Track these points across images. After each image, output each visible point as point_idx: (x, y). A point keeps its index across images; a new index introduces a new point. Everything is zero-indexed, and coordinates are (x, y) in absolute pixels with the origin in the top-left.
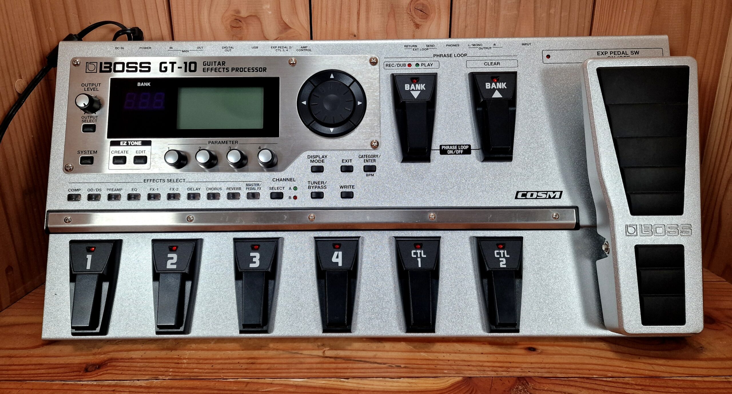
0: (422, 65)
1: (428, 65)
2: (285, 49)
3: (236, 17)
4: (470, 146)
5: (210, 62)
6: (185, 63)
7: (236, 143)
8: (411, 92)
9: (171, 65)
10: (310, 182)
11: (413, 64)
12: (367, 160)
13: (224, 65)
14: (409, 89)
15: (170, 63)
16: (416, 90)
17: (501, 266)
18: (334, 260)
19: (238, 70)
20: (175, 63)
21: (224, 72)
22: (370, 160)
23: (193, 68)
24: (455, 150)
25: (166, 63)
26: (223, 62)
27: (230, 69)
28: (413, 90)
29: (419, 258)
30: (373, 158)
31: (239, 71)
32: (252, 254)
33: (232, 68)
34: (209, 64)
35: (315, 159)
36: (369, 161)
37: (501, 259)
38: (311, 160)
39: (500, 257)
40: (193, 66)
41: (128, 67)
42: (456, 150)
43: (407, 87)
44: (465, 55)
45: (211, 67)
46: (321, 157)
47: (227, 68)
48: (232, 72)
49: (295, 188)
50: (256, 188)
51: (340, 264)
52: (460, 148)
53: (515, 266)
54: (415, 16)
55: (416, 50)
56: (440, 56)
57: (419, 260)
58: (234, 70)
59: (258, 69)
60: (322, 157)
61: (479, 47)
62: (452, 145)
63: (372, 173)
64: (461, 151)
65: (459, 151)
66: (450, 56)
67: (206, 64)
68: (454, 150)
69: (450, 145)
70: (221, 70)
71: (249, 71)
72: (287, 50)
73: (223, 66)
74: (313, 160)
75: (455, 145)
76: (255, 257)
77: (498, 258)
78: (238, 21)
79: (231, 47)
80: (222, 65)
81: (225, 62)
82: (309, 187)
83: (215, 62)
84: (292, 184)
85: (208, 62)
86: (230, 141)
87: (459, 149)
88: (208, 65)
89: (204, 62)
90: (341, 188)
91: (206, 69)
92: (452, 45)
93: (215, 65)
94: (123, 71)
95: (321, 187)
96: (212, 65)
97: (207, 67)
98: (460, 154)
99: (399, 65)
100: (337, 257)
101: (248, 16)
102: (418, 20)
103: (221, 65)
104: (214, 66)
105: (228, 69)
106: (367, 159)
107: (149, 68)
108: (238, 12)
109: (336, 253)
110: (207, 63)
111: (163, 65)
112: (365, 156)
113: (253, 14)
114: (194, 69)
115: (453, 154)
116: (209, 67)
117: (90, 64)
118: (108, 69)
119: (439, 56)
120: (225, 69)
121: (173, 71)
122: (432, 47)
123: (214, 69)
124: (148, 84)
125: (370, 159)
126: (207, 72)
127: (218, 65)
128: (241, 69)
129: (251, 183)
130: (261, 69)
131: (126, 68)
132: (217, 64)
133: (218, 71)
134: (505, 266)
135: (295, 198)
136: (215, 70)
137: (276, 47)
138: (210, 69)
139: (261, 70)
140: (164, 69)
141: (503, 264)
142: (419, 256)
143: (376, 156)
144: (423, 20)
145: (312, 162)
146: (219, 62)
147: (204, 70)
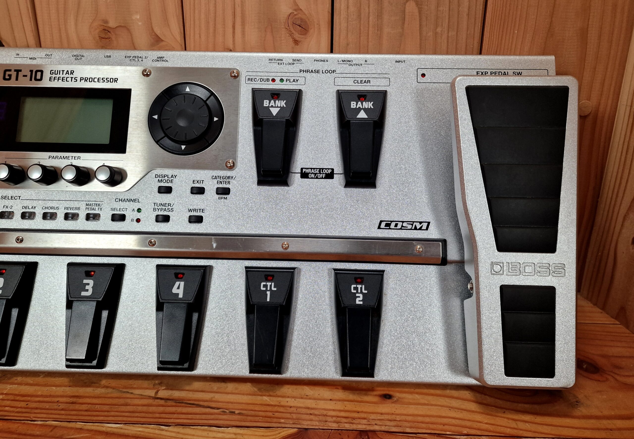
0: (287, 81)
1: (293, 81)
2: (140, 59)
3: (104, 27)
4: (333, 170)
5: (58, 71)
6: (31, 71)
7: (79, 159)
8: (270, 108)
9: (16, 72)
10: (156, 204)
11: (278, 80)
12: (220, 181)
14: (267, 105)
15: (15, 70)
16: (275, 107)
17: (358, 302)
18: (175, 290)
19: (86, 80)
20: (21, 71)
21: (72, 81)
22: (224, 181)
23: (39, 77)
24: (317, 173)
25: (10, 70)
26: (71, 71)
27: (79, 79)
28: (272, 106)
29: (268, 291)
30: (228, 180)
31: (88, 81)
32: (85, 281)
33: (81, 78)
34: (56, 73)
35: (163, 179)
36: (223, 182)
37: (357, 295)
38: (159, 180)
39: (357, 292)
40: (39, 74)
42: (318, 174)
43: (266, 103)
44: (334, 71)
45: (58, 76)
46: (170, 176)
48: (80, 81)
49: (139, 210)
50: (97, 208)
51: (181, 296)
52: (322, 171)
53: (373, 303)
54: (293, 32)
55: (281, 64)
56: (307, 71)
57: (268, 293)
58: (83, 80)
59: (109, 80)
60: (171, 177)
61: (349, 63)
62: (314, 169)
63: (225, 196)
64: (324, 175)
65: (321, 175)
66: (318, 72)
67: (53, 73)
68: (315, 174)
69: (311, 169)
70: (69, 79)
72: (142, 60)
73: (72, 76)
74: (161, 180)
75: (317, 169)
76: (88, 284)
77: (355, 293)
78: (107, 32)
79: (82, 56)
80: (71, 74)
81: (73, 71)
82: (154, 210)
83: (63, 71)
84: (136, 206)
85: (55, 71)
86: (72, 157)
87: (321, 172)
88: (55, 74)
89: (51, 71)
90: (189, 212)
91: (53, 78)
92: (320, 61)
93: (63, 74)
95: (167, 210)
96: (60, 74)
97: (54, 76)
98: (322, 178)
99: (262, 80)
100: (178, 288)
101: (117, 27)
102: (297, 36)
103: (69, 74)
104: (61, 76)
105: (76, 79)
106: (221, 180)
108: (106, 22)
109: (177, 283)
110: (54, 71)
112: (219, 177)
113: (123, 25)
115: (314, 178)
116: (56, 76)
119: (306, 71)
120: (73, 79)
121: (17, 79)
122: (298, 62)
123: (61, 78)
125: (224, 180)
126: (54, 81)
127: (66, 74)
128: (91, 79)
129: (91, 203)
130: (112, 80)
132: (65, 72)
133: (65, 80)
134: (361, 303)
135: (138, 220)
136: (63, 79)
137: (130, 57)
138: (57, 78)
139: (112, 81)
140: (8, 78)
141: (359, 301)
142: (269, 289)
143: (231, 178)
144: (302, 36)
145: (160, 182)
146: (68, 71)
147: (50, 79)
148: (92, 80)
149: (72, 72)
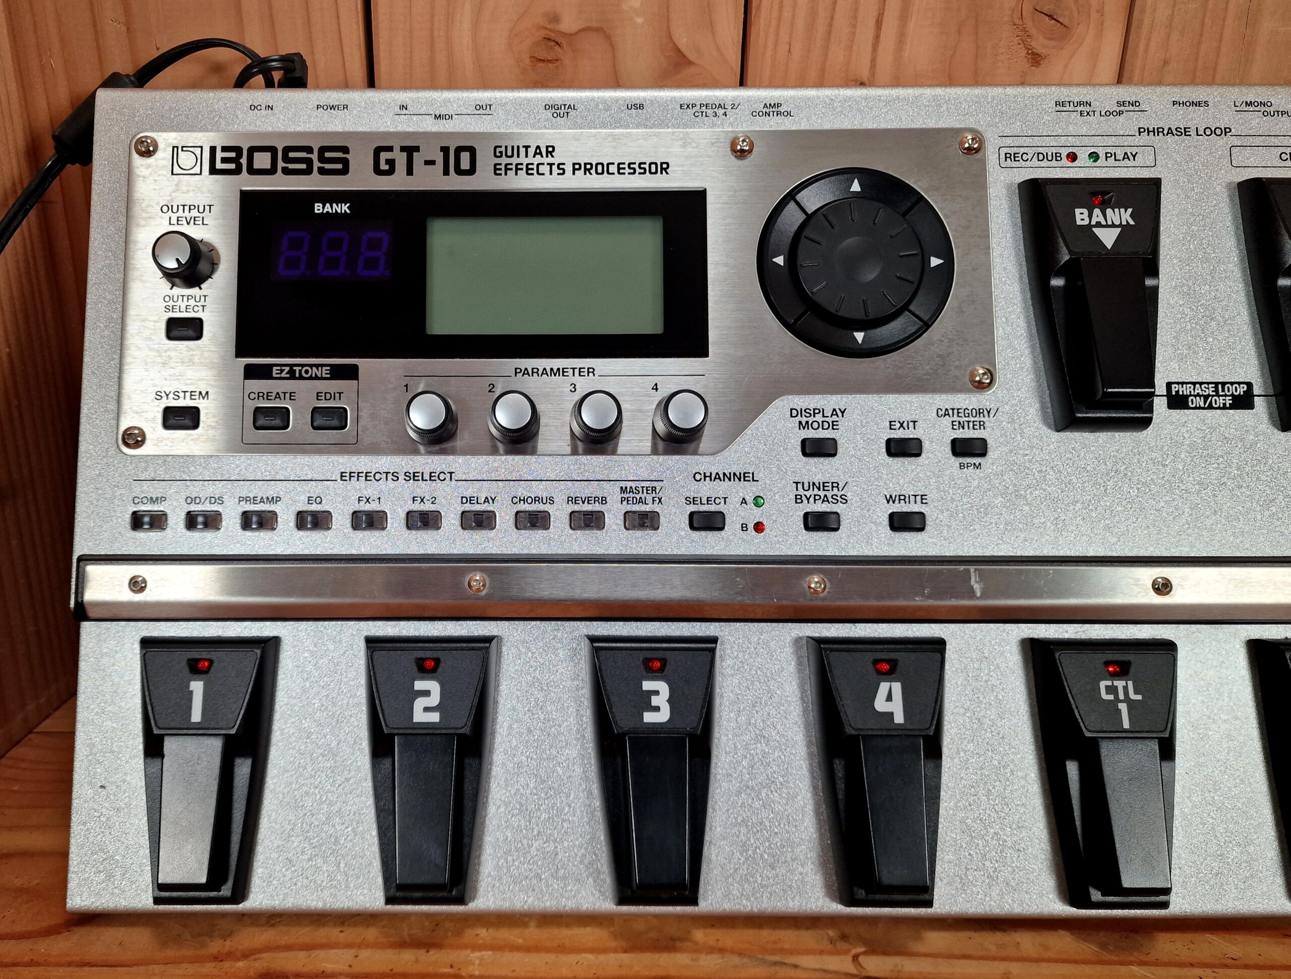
0: (1107, 157)
1: (1124, 158)
2: (721, 111)
3: (547, 32)
4: (1249, 385)
5: (513, 147)
6: (445, 150)
7: (591, 374)
8: (1093, 229)
9: (405, 154)
10: (800, 486)
11: (1083, 155)
12: (959, 423)
13: (552, 156)
14: (1086, 222)
15: (403, 149)
16: (1107, 226)
18: (880, 705)
19: (589, 170)
20: (417, 149)
21: (551, 174)
22: (968, 422)
23: (465, 164)
24: (1209, 396)
25: (390, 149)
26: (547, 147)
27: (569, 168)
28: (1099, 225)
29: (1121, 701)
30: (977, 419)
31: (593, 171)
32: (647, 685)
33: (574, 164)
34: (509, 153)
35: (811, 420)
36: (966, 424)
38: (800, 423)
40: (465, 157)
41: (286, 159)
42: (1213, 396)
43: (1081, 216)
44: (1226, 131)
46: (828, 413)
47: (559, 165)
48: (574, 174)
49: (758, 502)
50: (649, 498)
51: (899, 719)
52: (1223, 390)
54: (1033, 31)
55: (1088, 113)
56: (1158, 131)
57: (1123, 707)
58: (580, 169)
59: (647, 166)
60: (832, 415)
61: (1263, 109)
62: (1201, 384)
63: (977, 460)
64: (1228, 398)
65: (1221, 398)
66: (1186, 132)
67: (501, 152)
68: (1206, 397)
69: (1194, 384)
70: (545, 169)
71: (621, 171)
72: (726, 114)
73: (550, 160)
74: (807, 422)
75: (1208, 383)
76: (657, 693)
78: (553, 44)
79: (570, 106)
80: (547, 156)
81: (553, 147)
82: (798, 499)
83: (526, 147)
84: (748, 490)
85: (506, 147)
86: (574, 369)
87: (1221, 393)
88: (507, 156)
89: (496, 148)
90: (888, 502)
91: (503, 167)
92: (1188, 104)
93: (527, 156)
94: (272, 171)
95: (830, 499)
96: (518, 156)
97: (504, 160)
98: (1224, 407)
99: (1041, 157)
100: (889, 698)
101: (580, 31)
102: (1039, 44)
103: (542, 156)
104: (523, 160)
105: (561, 166)
106: (962, 420)
107: (345, 162)
108: (555, 18)
109: (884, 687)
110: (503, 149)
111: (384, 156)
112: (956, 411)
113: (595, 25)
114: (468, 168)
115: (1204, 408)
116: (509, 160)
117: (182, 150)
118: (232, 166)
119: (1154, 131)
120: (555, 168)
121: (410, 172)
122: (1131, 108)
123: (524, 167)
124: (345, 208)
125: (967, 419)
126: (506, 174)
127: (534, 156)
128: (600, 167)
129: (633, 485)
130: (653, 166)
131: (281, 164)
132: (531, 151)
133: (535, 172)
135: (759, 527)
136: (528, 169)
137: (694, 105)
138: (513, 167)
139: (653, 170)
140: (387, 167)
142: (1121, 697)
143: (986, 412)
145: (804, 428)
146: (538, 147)
147: (496, 169)
148: (603, 169)
149: (551, 150)
